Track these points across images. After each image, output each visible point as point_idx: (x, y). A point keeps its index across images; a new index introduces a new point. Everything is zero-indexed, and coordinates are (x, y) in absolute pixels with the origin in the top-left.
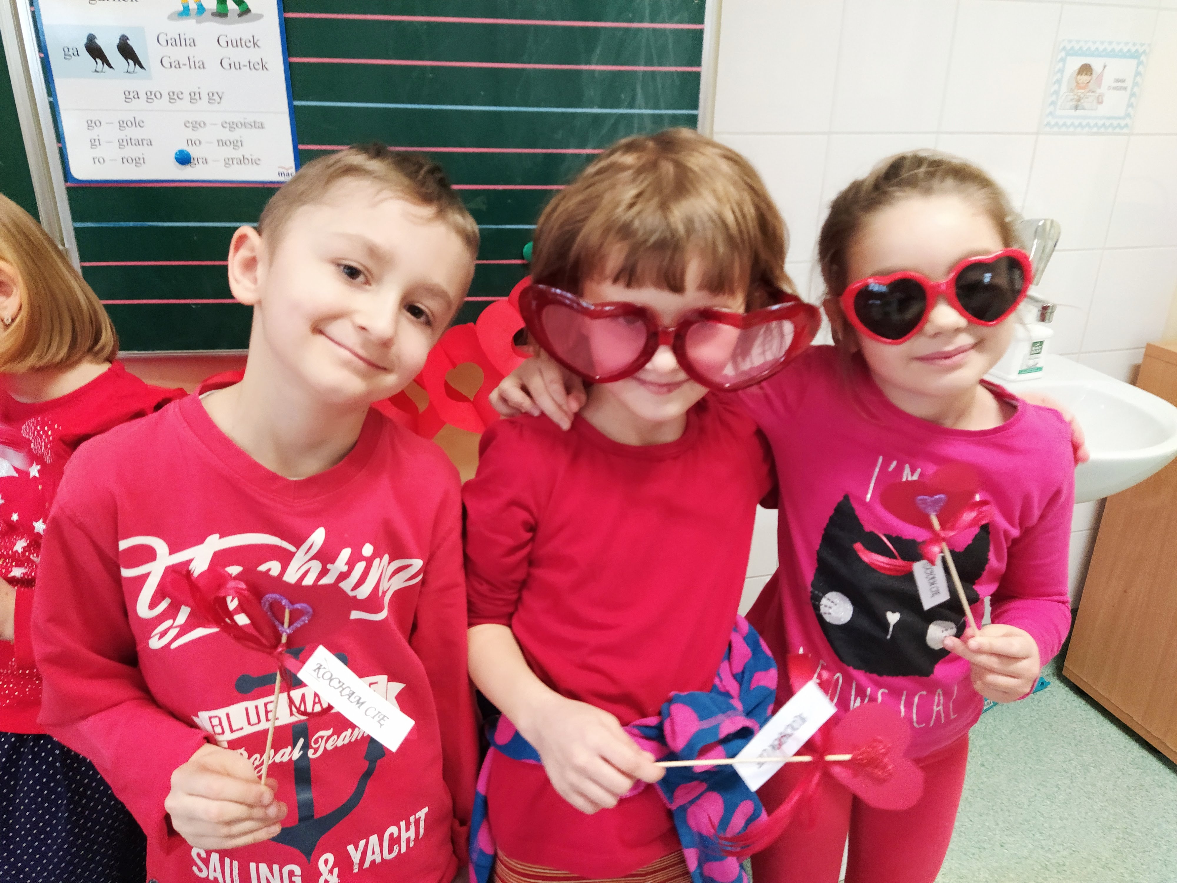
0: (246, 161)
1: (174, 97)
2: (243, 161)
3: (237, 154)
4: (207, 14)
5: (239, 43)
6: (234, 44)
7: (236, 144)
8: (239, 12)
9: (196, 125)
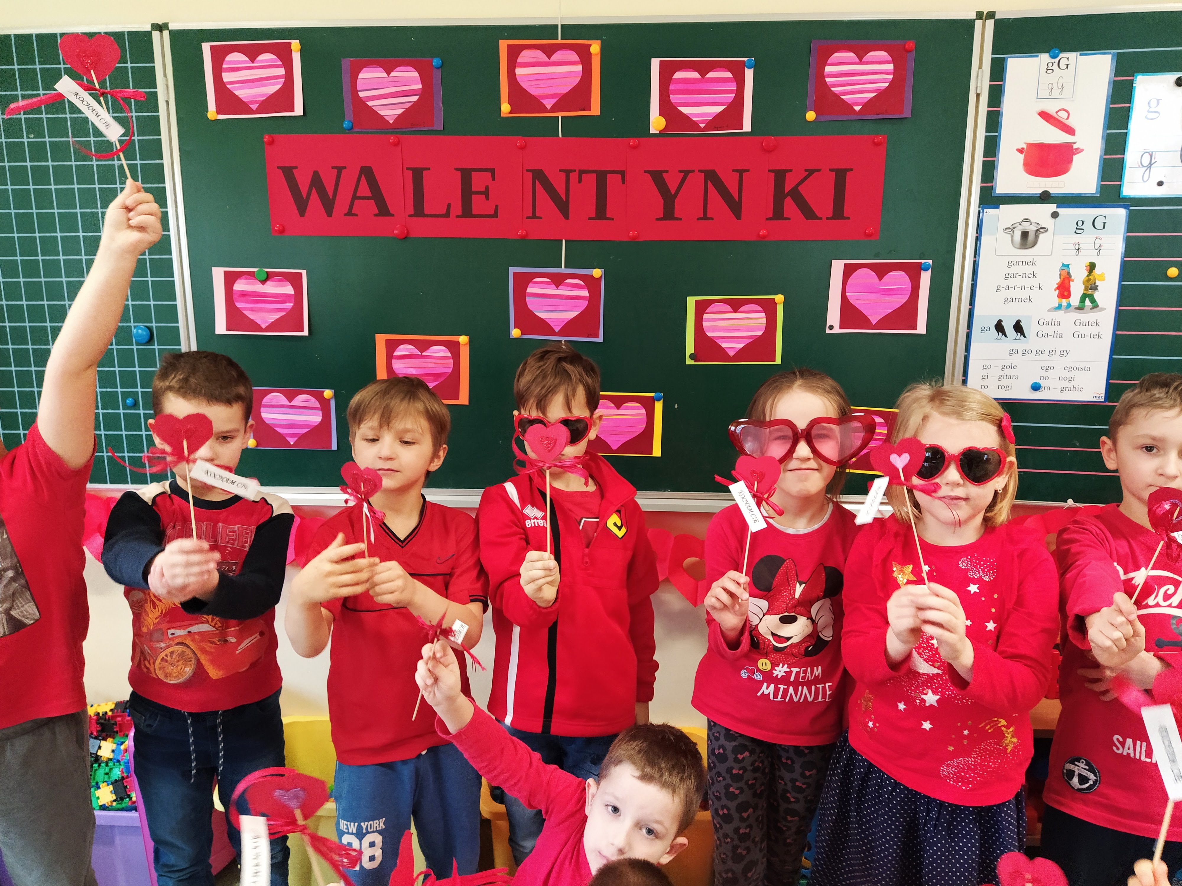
0: (1074, 389)
1: (1039, 353)
2: (1073, 389)
3: (1070, 385)
4: (1072, 308)
5: (1088, 324)
6: (1084, 324)
7: (1069, 380)
8: (1091, 307)
9: (1047, 369)
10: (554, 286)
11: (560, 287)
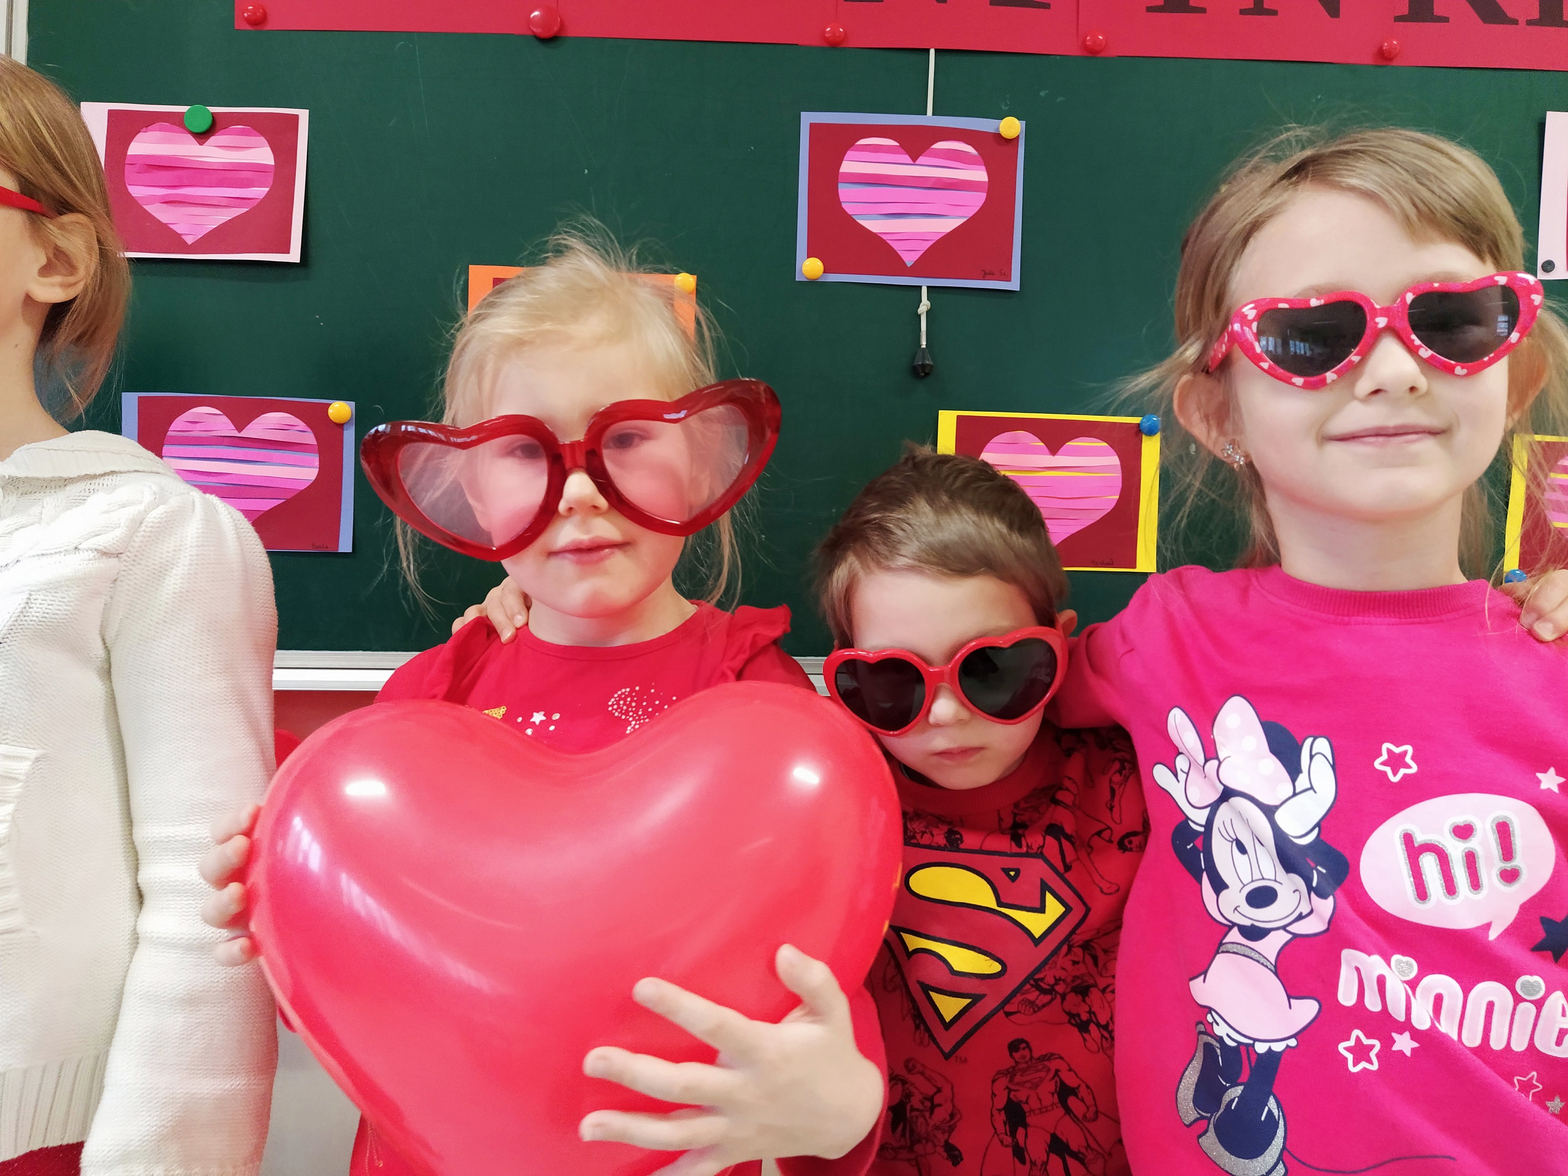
10: (907, 159)
11: (921, 159)
